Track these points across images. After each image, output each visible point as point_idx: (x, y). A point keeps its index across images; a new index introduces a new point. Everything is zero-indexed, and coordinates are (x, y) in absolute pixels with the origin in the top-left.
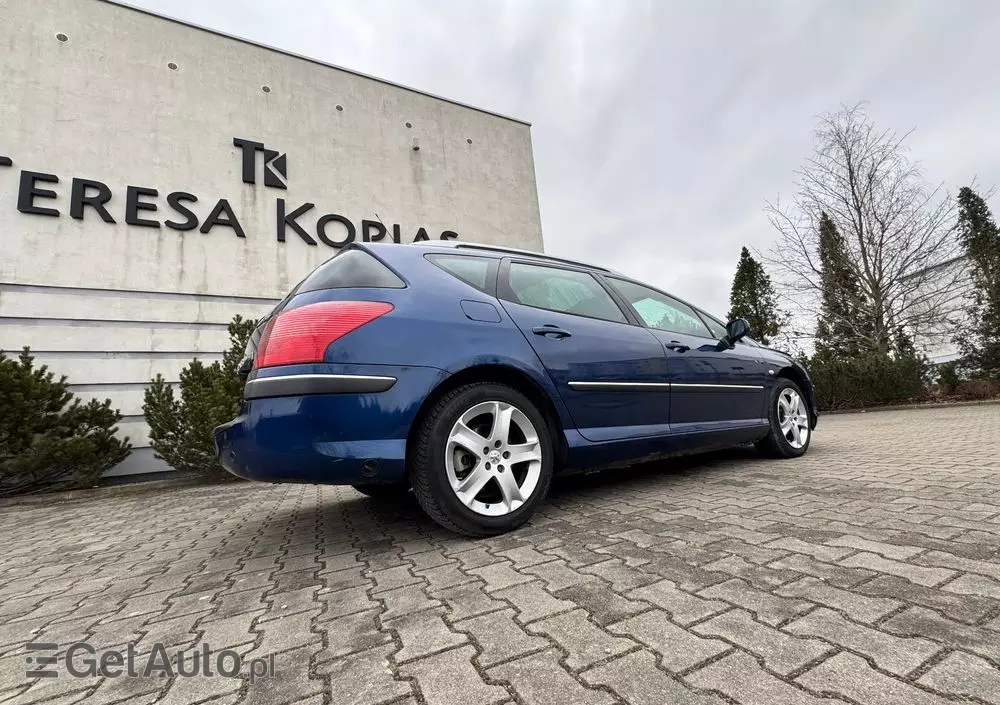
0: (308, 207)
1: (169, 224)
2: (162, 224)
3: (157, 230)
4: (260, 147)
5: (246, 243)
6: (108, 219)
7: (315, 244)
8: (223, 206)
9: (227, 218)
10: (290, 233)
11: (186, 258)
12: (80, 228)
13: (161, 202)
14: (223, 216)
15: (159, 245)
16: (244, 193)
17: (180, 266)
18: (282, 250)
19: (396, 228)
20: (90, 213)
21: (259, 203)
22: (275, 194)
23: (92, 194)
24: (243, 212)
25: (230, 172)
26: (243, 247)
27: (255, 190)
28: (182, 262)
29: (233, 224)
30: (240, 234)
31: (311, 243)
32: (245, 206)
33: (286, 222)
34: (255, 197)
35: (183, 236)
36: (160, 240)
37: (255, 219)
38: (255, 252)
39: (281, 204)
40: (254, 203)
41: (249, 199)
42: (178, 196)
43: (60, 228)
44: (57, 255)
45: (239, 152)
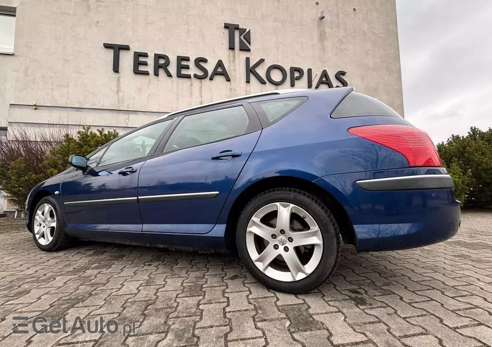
0: (262, 61)
1: (195, 76)
2: (192, 76)
3: (190, 79)
4: (237, 28)
5: (230, 85)
6: (170, 75)
7: (265, 83)
8: (220, 64)
9: (221, 71)
10: (252, 78)
11: (203, 94)
12: (158, 80)
13: (191, 64)
14: (220, 70)
15: (191, 88)
16: (229, 55)
17: (200, 99)
18: (248, 88)
19: (310, 71)
20: (161, 72)
21: (237, 60)
22: (244, 55)
23: (162, 61)
24: (229, 66)
25: (222, 44)
26: (229, 87)
27: (234, 53)
28: (201, 97)
29: (224, 74)
30: (228, 80)
31: (263, 83)
32: (230, 63)
33: (251, 71)
34: (234, 58)
35: (201, 82)
36: (191, 85)
37: (235, 70)
38: (235, 90)
39: (248, 60)
40: (234, 61)
41: (232, 59)
42: (199, 60)
43: (150, 81)
44: (149, 95)
45: (227, 32)
